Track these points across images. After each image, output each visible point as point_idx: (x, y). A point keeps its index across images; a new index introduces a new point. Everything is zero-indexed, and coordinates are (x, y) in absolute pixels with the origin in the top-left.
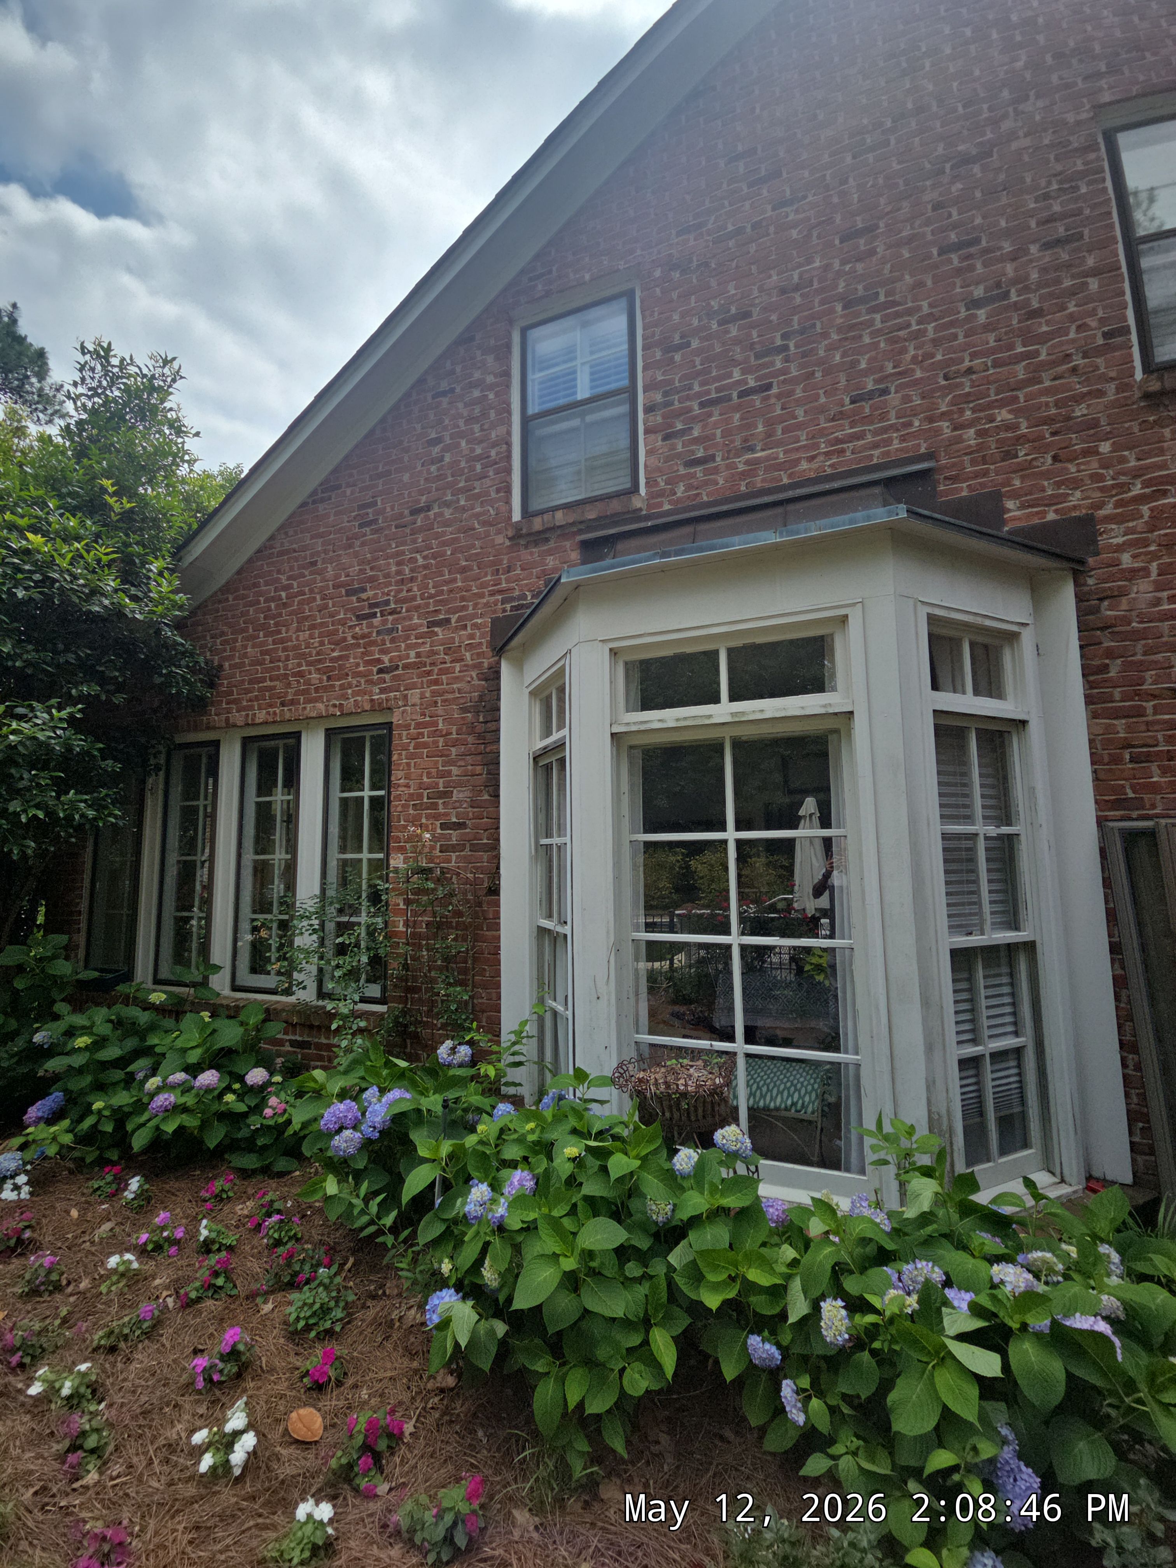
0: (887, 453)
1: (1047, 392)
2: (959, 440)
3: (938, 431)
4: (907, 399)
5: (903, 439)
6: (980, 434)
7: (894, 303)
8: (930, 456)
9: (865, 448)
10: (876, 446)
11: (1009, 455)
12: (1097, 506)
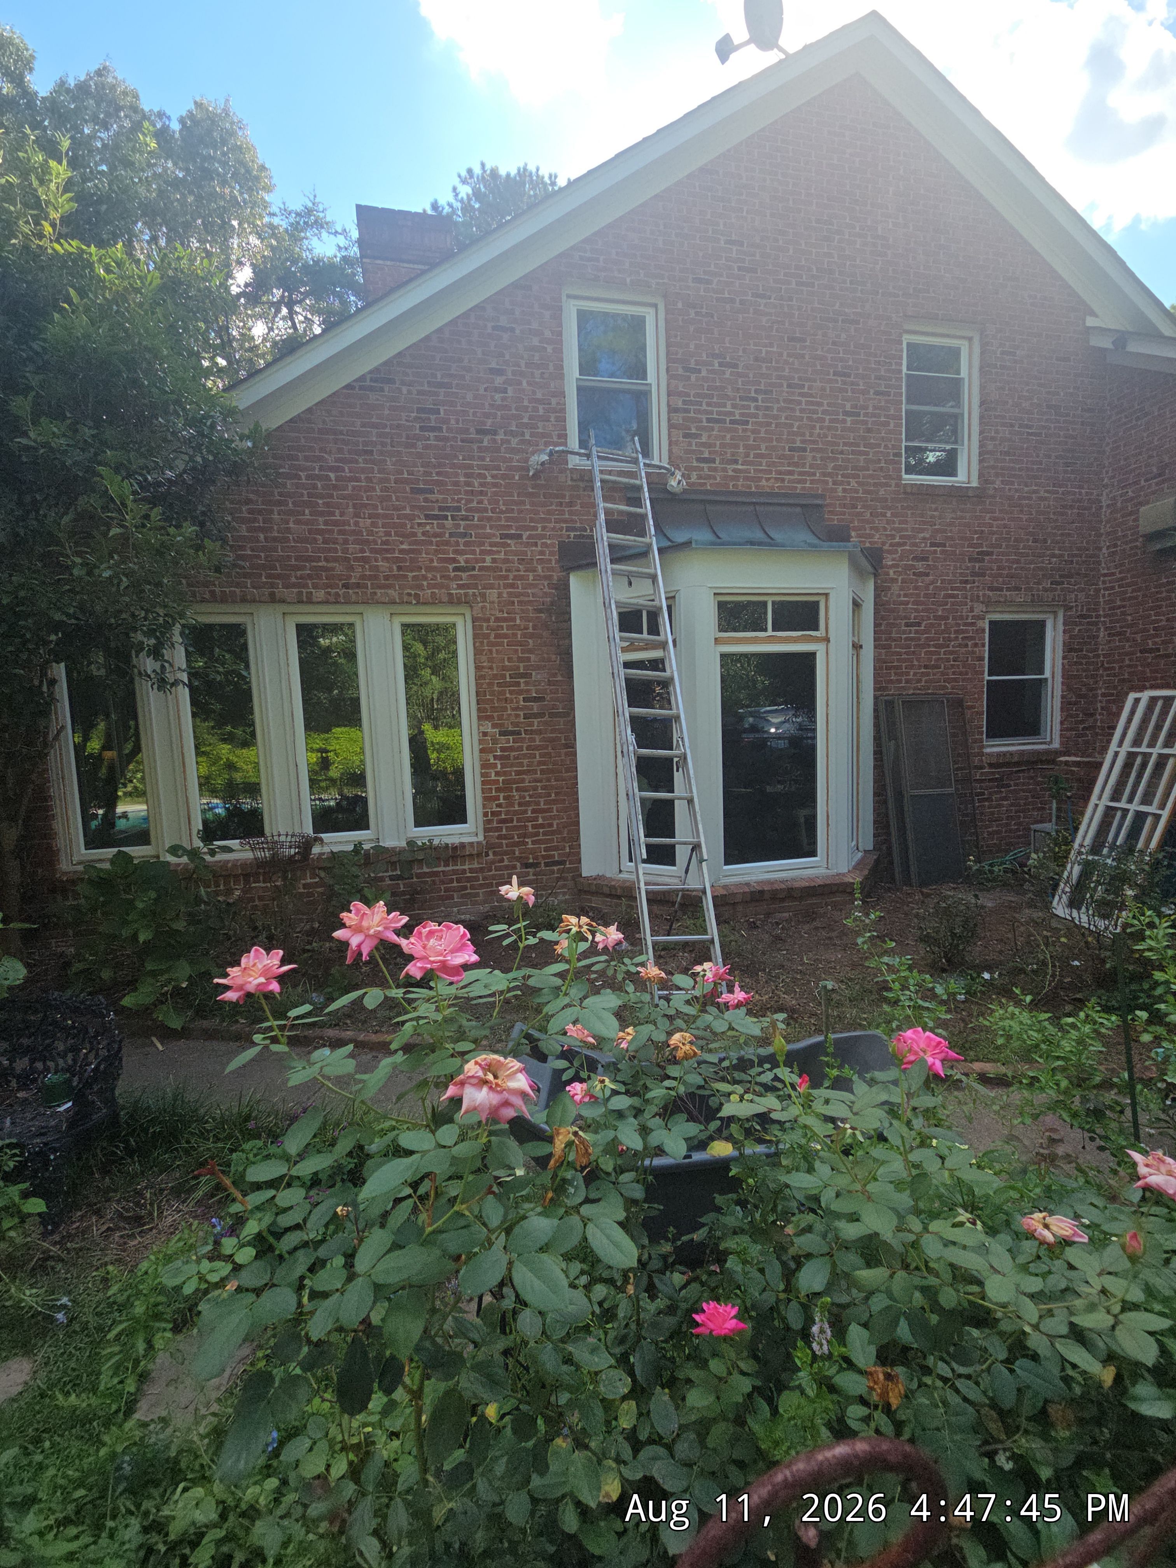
0: (803, 488)
1: (871, 476)
2: (835, 491)
3: (827, 483)
4: (814, 458)
5: (812, 482)
6: (844, 490)
7: (811, 396)
8: (822, 497)
9: (793, 481)
10: (799, 482)
11: (854, 507)
12: (884, 544)
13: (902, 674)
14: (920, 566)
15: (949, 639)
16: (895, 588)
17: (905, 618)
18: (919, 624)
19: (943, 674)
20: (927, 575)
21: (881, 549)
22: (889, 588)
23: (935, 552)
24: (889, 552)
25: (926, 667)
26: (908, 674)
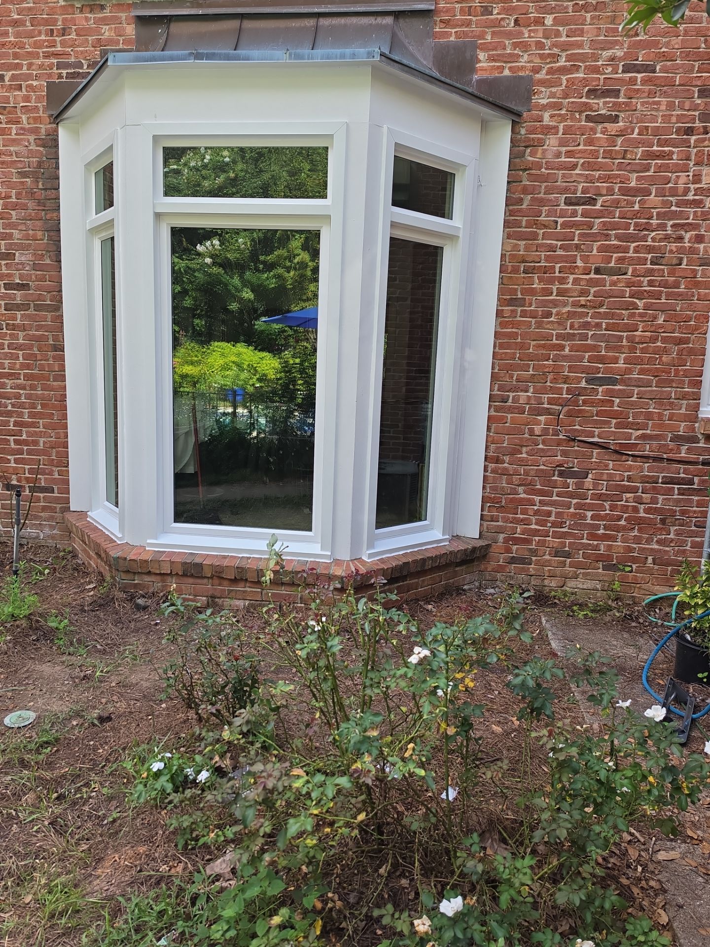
12: (536, 70)
13: (551, 281)
14: (601, 106)
15: (647, 228)
16: (552, 141)
17: (566, 190)
18: (592, 201)
19: (629, 284)
20: (615, 119)
21: (530, 78)
22: (541, 143)
23: (633, 81)
24: (542, 83)
25: (598, 271)
26: (562, 281)
